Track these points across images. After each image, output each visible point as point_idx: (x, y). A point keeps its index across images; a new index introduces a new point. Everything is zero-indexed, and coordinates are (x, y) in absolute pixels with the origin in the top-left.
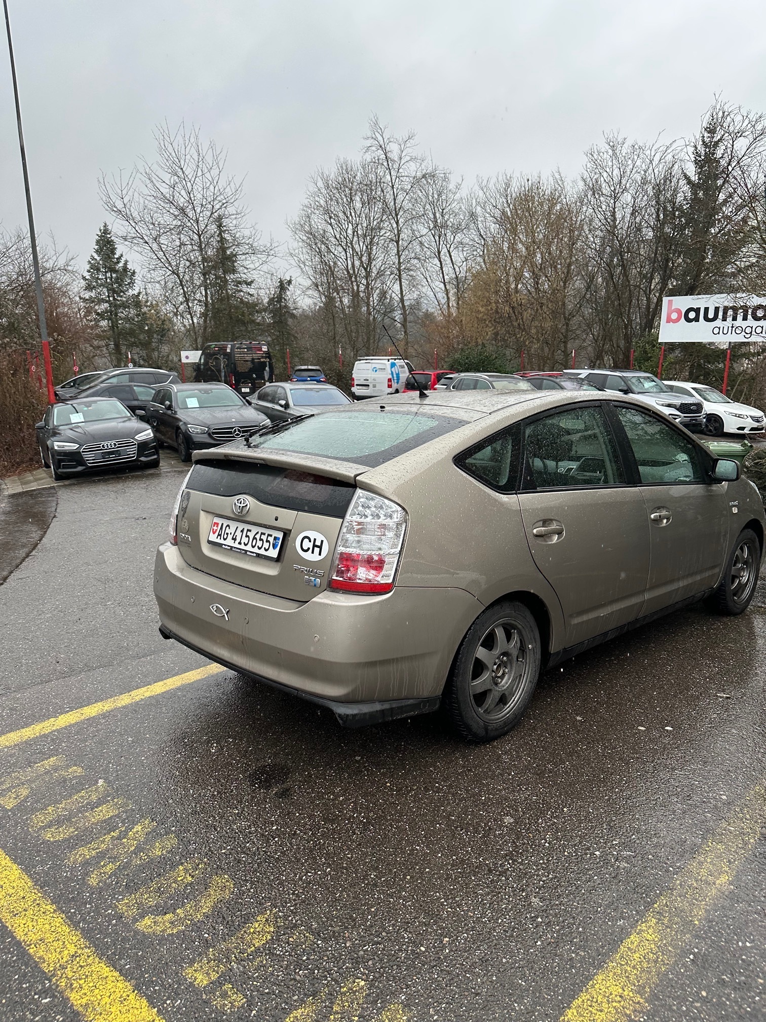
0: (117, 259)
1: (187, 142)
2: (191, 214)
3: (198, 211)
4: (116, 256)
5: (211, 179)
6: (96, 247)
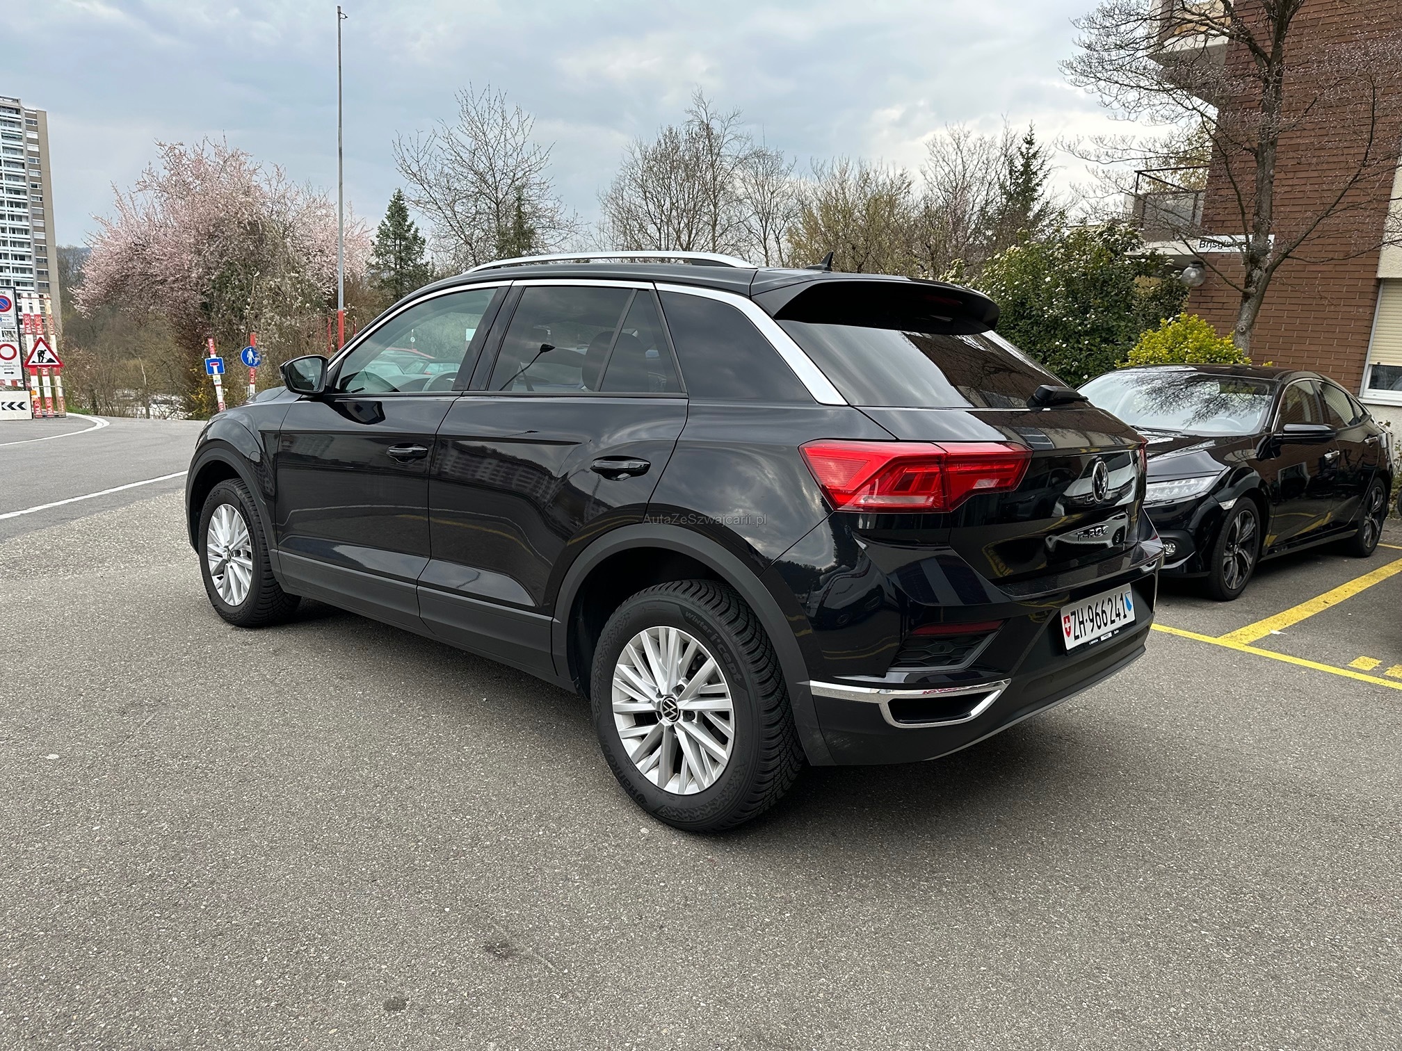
0: (408, 226)
1: (492, 106)
2: (491, 180)
3: (498, 178)
4: (407, 224)
6: (388, 213)
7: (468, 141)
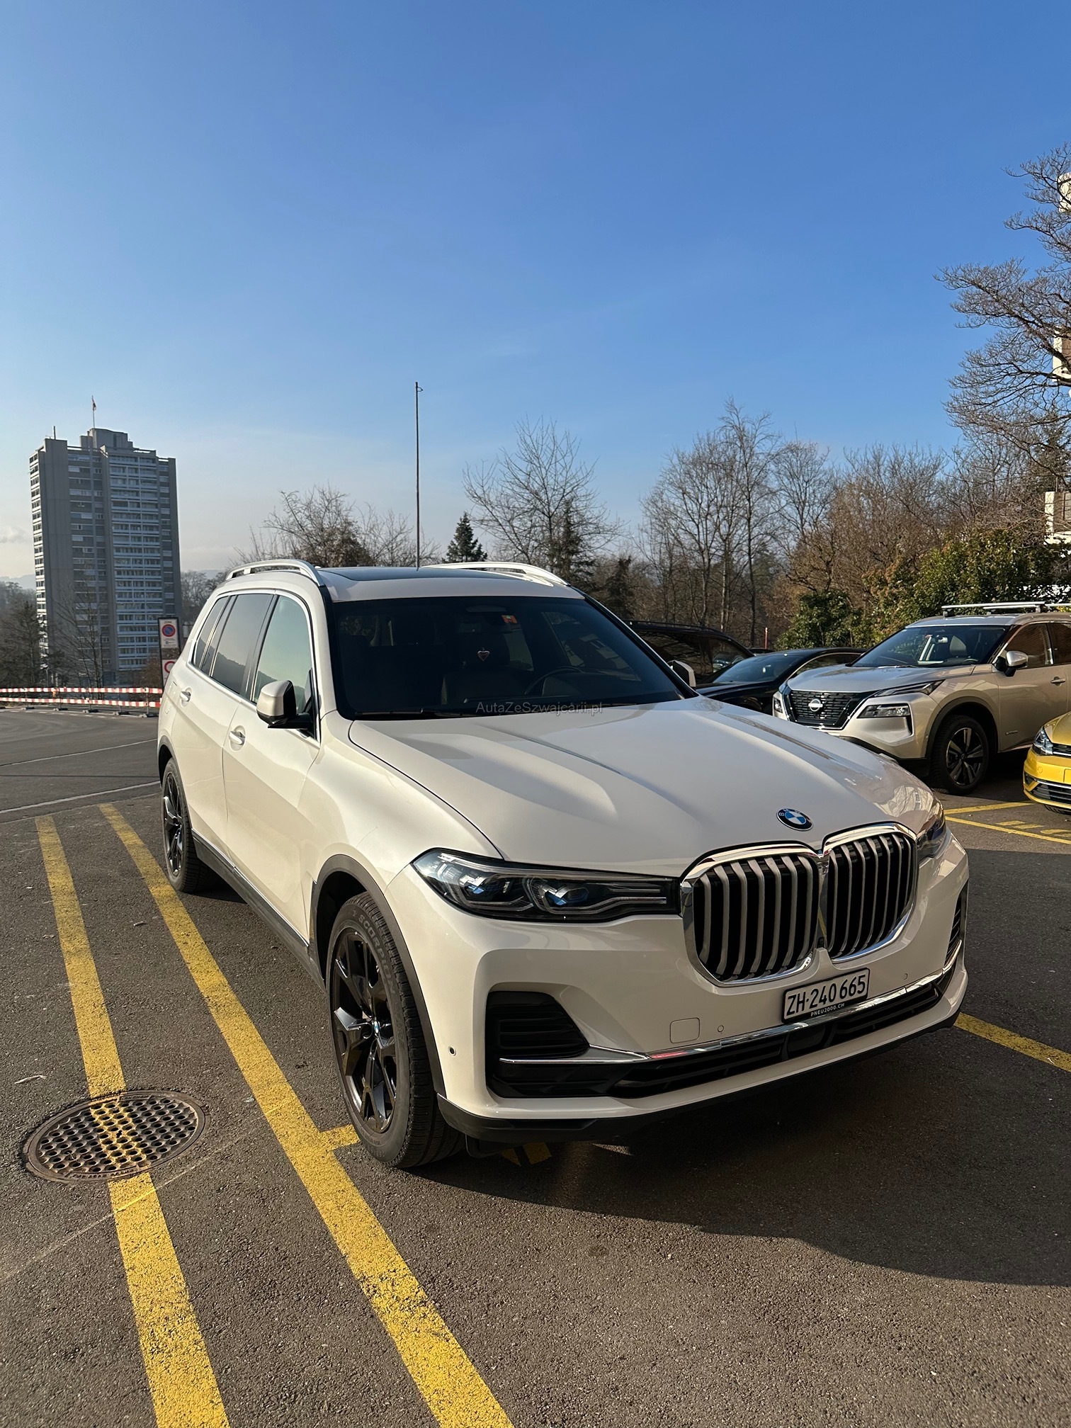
0: (473, 544)
1: (545, 433)
2: (544, 497)
3: (550, 495)
4: (472, 542)
5: (564, 465)
6: (456, 534)
7: (525, 466)
